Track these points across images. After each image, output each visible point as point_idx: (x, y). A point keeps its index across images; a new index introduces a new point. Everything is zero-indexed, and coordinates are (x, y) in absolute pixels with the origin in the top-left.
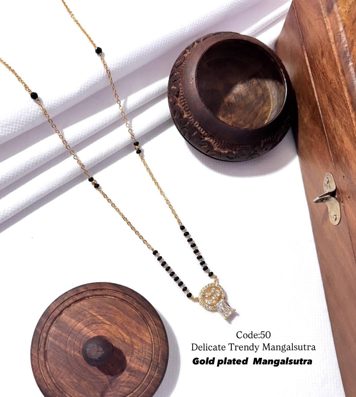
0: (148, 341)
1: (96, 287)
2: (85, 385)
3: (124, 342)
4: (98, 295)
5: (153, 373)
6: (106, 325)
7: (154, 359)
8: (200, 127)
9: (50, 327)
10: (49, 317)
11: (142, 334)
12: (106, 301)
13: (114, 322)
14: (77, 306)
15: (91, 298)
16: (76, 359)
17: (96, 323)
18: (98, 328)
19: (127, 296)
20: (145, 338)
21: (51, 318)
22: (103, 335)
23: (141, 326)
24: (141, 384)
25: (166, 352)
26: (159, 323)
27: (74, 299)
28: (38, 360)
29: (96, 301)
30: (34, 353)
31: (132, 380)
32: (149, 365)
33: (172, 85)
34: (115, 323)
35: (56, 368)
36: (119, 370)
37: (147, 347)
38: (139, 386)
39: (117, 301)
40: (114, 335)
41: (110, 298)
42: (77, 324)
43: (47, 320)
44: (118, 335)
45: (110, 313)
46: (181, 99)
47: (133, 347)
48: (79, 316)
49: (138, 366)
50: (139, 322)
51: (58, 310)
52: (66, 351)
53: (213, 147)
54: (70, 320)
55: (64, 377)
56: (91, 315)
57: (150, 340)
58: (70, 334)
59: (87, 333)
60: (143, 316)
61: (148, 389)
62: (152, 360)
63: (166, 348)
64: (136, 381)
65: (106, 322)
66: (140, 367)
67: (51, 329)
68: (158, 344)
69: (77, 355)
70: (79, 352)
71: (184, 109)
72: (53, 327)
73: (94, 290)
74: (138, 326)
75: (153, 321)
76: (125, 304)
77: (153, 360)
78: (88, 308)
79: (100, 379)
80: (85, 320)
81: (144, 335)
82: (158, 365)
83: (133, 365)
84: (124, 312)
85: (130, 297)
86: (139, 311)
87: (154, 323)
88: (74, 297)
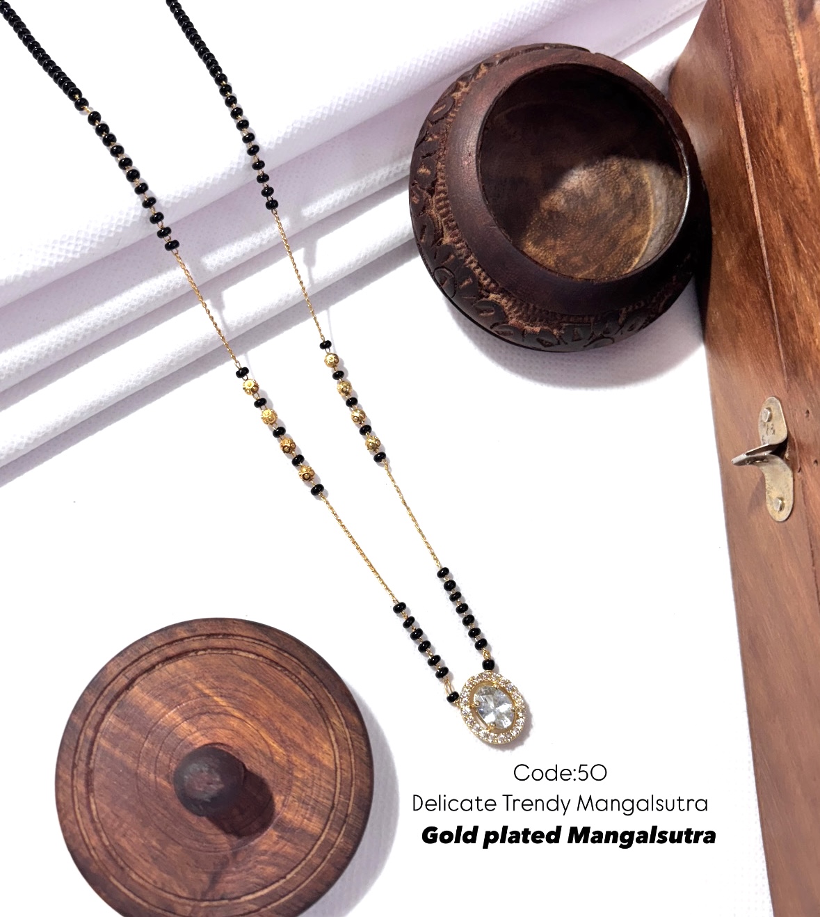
0: (326, 763)
1: (215, 630)
2: (175, 855)
3: (272, 760)
4: (217, 649)
5: (333, 837)
6: (232, 718)
7: (338, 805)
8: (480, 270)
9: (103, 716)
10: (102, 693)
11: (314, 745)
12: (235, 663)
13: (251, 713)
14: (168, 669)
15: (202, 655)
16: (158, 793)
17: (209, 712)
18: (215, 725)
19: (286, 654)
20: (320, 754)
21: (106, 695)
22: (225, 741)
23: (312, 727)
24: (304, 859)
25: (368, 790)
26: (354, 723)
27: (161, 653)
28: (73, 791)
29: (212, 660)
30: (64, 775)
31: (284, 850)
32: (326, 817)
33: (421, 165)
34: (253, 716)
35: (112, 812)
36: (256, 825)
37: (324, 776)
38: (299, 864)
39: (261, 664)
40: (251, 744)
41: (245, 657)
42: (165, 713)
43: (98, 699)
44: (258, 743)
45: (244, 693)
46: (439, 201)
47: (292, 774)
48: (172, 693)
49: (300, 818)
50: (308, 717)
51: (124, 678)
52: (136, 774)
53: (507, 317)
54: (150, 703)
55: (129, 832)
56: (200, 695)
57: (332, 759)
58: (149, 736)
59: (189, 735)
60: (320, 704)
61: (319, 872)
62: (333, 807)
63: (367, 780)
64: (294, 852)
65: (232, 713)
66: (305, 820)
67: (106, 720)
68: (349, 769)
69: (161, 785)
70: (167, 777)
71: (446, 222)
72: (111, 717)
73: (209, 636)
74: (306, 725)
75: (341, 717)
76: (280, 673)
77: (335, 806)
78: (195, 676)
79: (210, 843)
80: (184, 704)
81: (319, 748)
82: (347, 820)
83: (289, 815)
84: (274, 692)
85: (292, 658)
86: (310, 690)
87: (343, 721)
88: (163, 648)
